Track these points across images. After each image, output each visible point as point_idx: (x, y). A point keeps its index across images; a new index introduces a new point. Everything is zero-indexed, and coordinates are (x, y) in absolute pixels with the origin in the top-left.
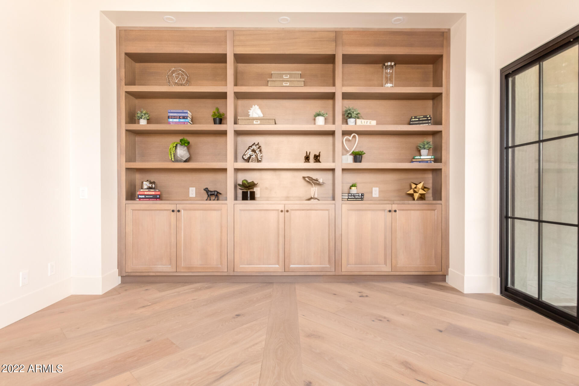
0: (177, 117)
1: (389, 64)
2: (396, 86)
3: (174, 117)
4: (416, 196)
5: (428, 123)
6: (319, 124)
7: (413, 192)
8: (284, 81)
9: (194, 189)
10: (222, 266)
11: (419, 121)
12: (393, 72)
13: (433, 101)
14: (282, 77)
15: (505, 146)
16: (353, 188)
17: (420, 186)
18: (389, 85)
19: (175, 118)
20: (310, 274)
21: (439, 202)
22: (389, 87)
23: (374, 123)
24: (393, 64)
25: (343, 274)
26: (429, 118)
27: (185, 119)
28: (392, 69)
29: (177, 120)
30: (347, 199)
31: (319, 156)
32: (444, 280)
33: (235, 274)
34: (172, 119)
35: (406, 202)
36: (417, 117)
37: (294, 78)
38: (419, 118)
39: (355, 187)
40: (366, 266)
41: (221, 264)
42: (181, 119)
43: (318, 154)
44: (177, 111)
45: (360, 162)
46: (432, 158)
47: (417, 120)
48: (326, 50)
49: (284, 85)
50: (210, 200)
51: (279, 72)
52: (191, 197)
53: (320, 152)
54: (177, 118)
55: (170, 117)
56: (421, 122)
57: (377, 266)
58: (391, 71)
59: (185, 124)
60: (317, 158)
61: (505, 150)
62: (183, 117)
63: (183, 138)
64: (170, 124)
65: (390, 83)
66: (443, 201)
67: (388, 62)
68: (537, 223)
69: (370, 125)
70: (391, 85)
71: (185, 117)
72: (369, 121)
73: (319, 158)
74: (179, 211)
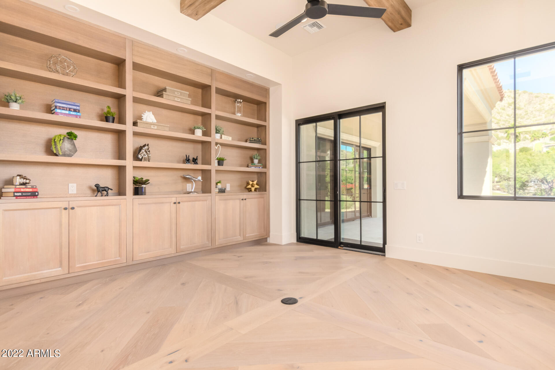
0: (66, 108)
1: (239, 100)
2: (243, 116)
3: (63, 108)
4: (253, 189)
5: (260, 143)
6: (197, 135)
7: (251, 187)
8: (176, 97)
9: (75, 185)
10: (121, 258)
11: (255, 141)
12: (241, 106)
13: (257, 129)
14: (175, 94)
15: (298, 162)
16: (219, 184)
17: (255, 183)
18: (239, 115)
19: (65, 110)
20: (195, 251)
21: (265, 193)
22: (239, 116)
23: (230, 138)
24: (242, 101)
25: (217, 247)
26: (260, 140)
27: (77, 112)
28: (240, 104)
29: (67, 112)
30: (217, 192)
31: (197, 159)
32: (267, 241)
33: (134, 263)
34: (60, 110)
35: (245, 193)
36: (254, 138)
37: (183, 96)
38: (255, 139)
39: (220, 184)
40: (229, 239)
41: (120, 256)
42: (71, 111)
43: (196, 158)
44: (66, 102)
45: (222, 165)
46: (261, 165)
47: (254, 140)
48: (205, 81)
49: (176, 100)
50: (102, 196)
51: (173, 89)
52: (71, 194)
53: (197, 157)
54: (66, 110)
55: (58, 107)
56: (256, 142)
57: (235, 237)
58: (240, 106)
59: (77, 117)
60: (195, 161)
61: (298, 164)
62: (74, 109)
63: (70, 131)
64: (58, 115)
65: (240, 113)
66: (267, 192)
67: (239, 99)
68: (315, 201)
69: (229, 140)
70: (240, 115)
71: (77, 110)
72: (228, 137)
73: (197, 161)
74: (73, 208)
